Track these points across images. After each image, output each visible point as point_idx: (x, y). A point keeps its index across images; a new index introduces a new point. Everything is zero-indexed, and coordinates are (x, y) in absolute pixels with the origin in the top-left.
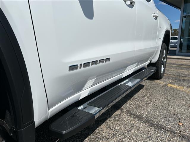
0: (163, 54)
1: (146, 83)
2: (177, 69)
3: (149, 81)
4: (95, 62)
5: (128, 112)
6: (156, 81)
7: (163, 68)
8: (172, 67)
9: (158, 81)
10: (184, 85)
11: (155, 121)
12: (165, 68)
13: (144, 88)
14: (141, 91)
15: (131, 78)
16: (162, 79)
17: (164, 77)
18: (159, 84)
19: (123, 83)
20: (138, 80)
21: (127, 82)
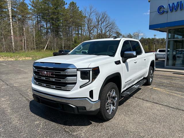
0: (151, 72)
1: (143, 87)
2: (161, 79)
3: (144, 86)
4: (129, 81)
5: (135, 97)
6: (147, 86)
7: (151, 79)
8: (159, 77)
9: (149, 86)
10: (161, 88)
11: (145, 99)
12: (152, 79)
13: (142, 89)
14: (140, 90)
15: (136, 85)
16: (151, 85)
17: (152, 84)
18: (149, 88)
19: (134, 86)
20: (139, 85)
21: (135, 86)
